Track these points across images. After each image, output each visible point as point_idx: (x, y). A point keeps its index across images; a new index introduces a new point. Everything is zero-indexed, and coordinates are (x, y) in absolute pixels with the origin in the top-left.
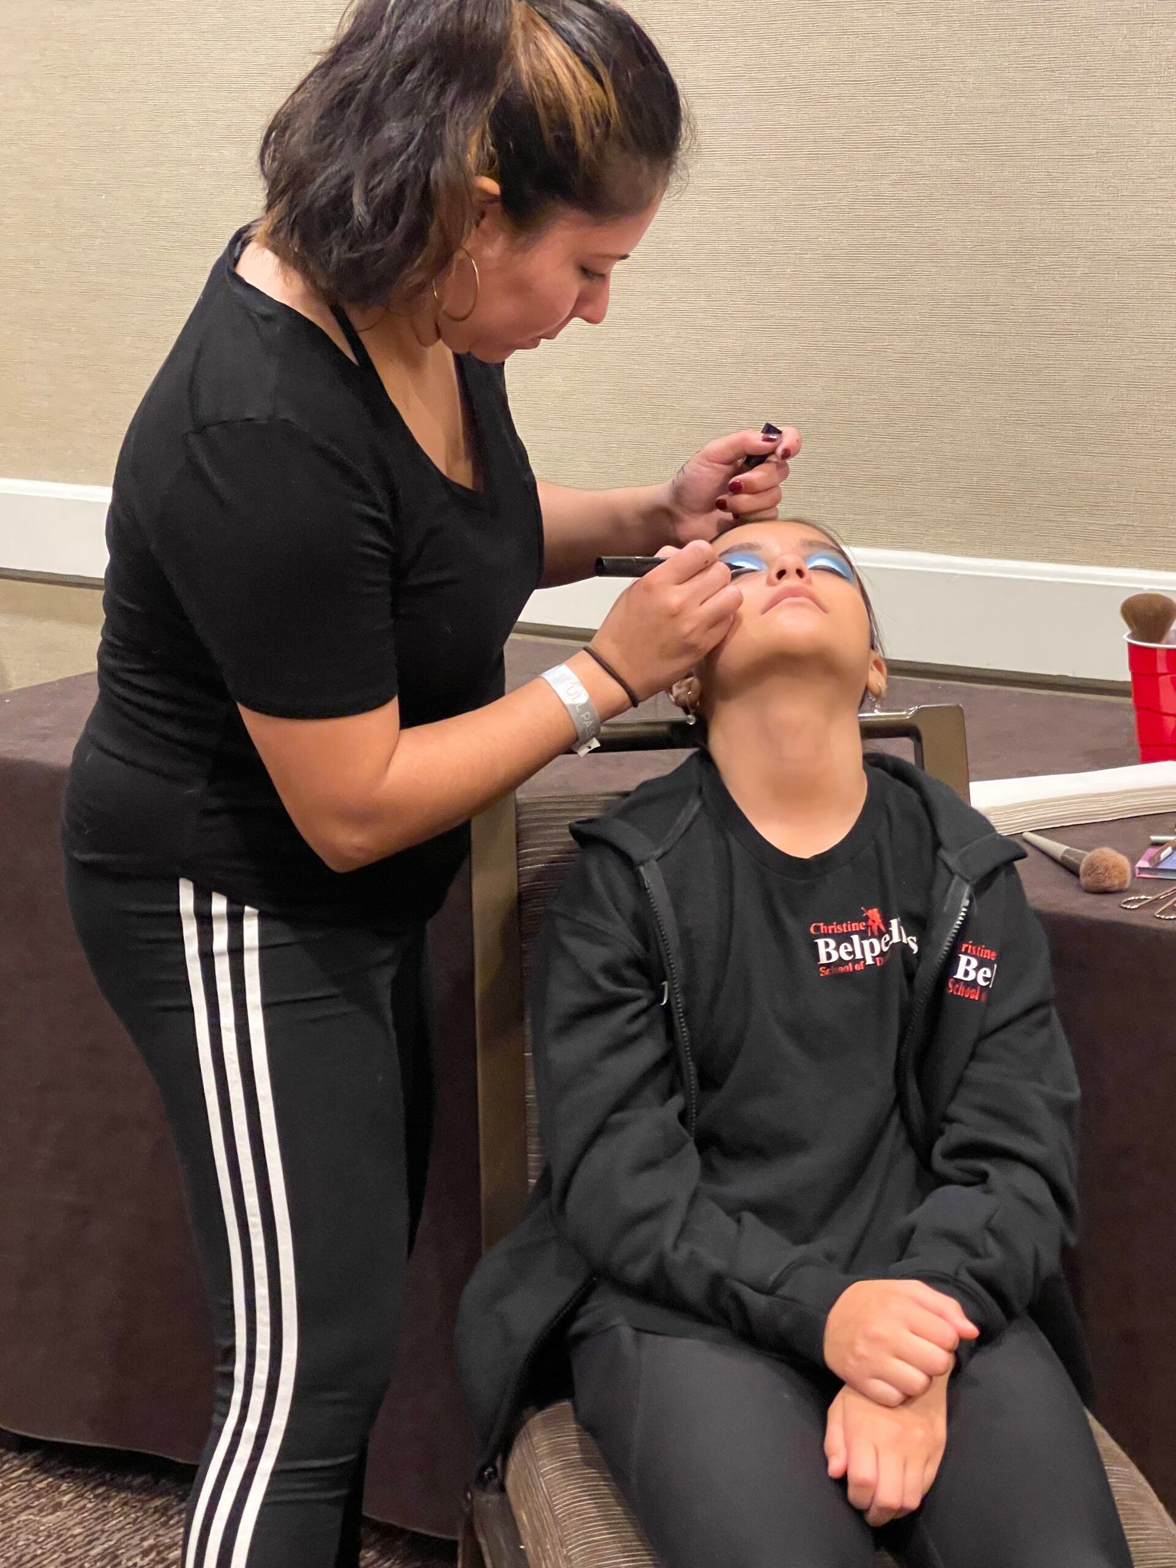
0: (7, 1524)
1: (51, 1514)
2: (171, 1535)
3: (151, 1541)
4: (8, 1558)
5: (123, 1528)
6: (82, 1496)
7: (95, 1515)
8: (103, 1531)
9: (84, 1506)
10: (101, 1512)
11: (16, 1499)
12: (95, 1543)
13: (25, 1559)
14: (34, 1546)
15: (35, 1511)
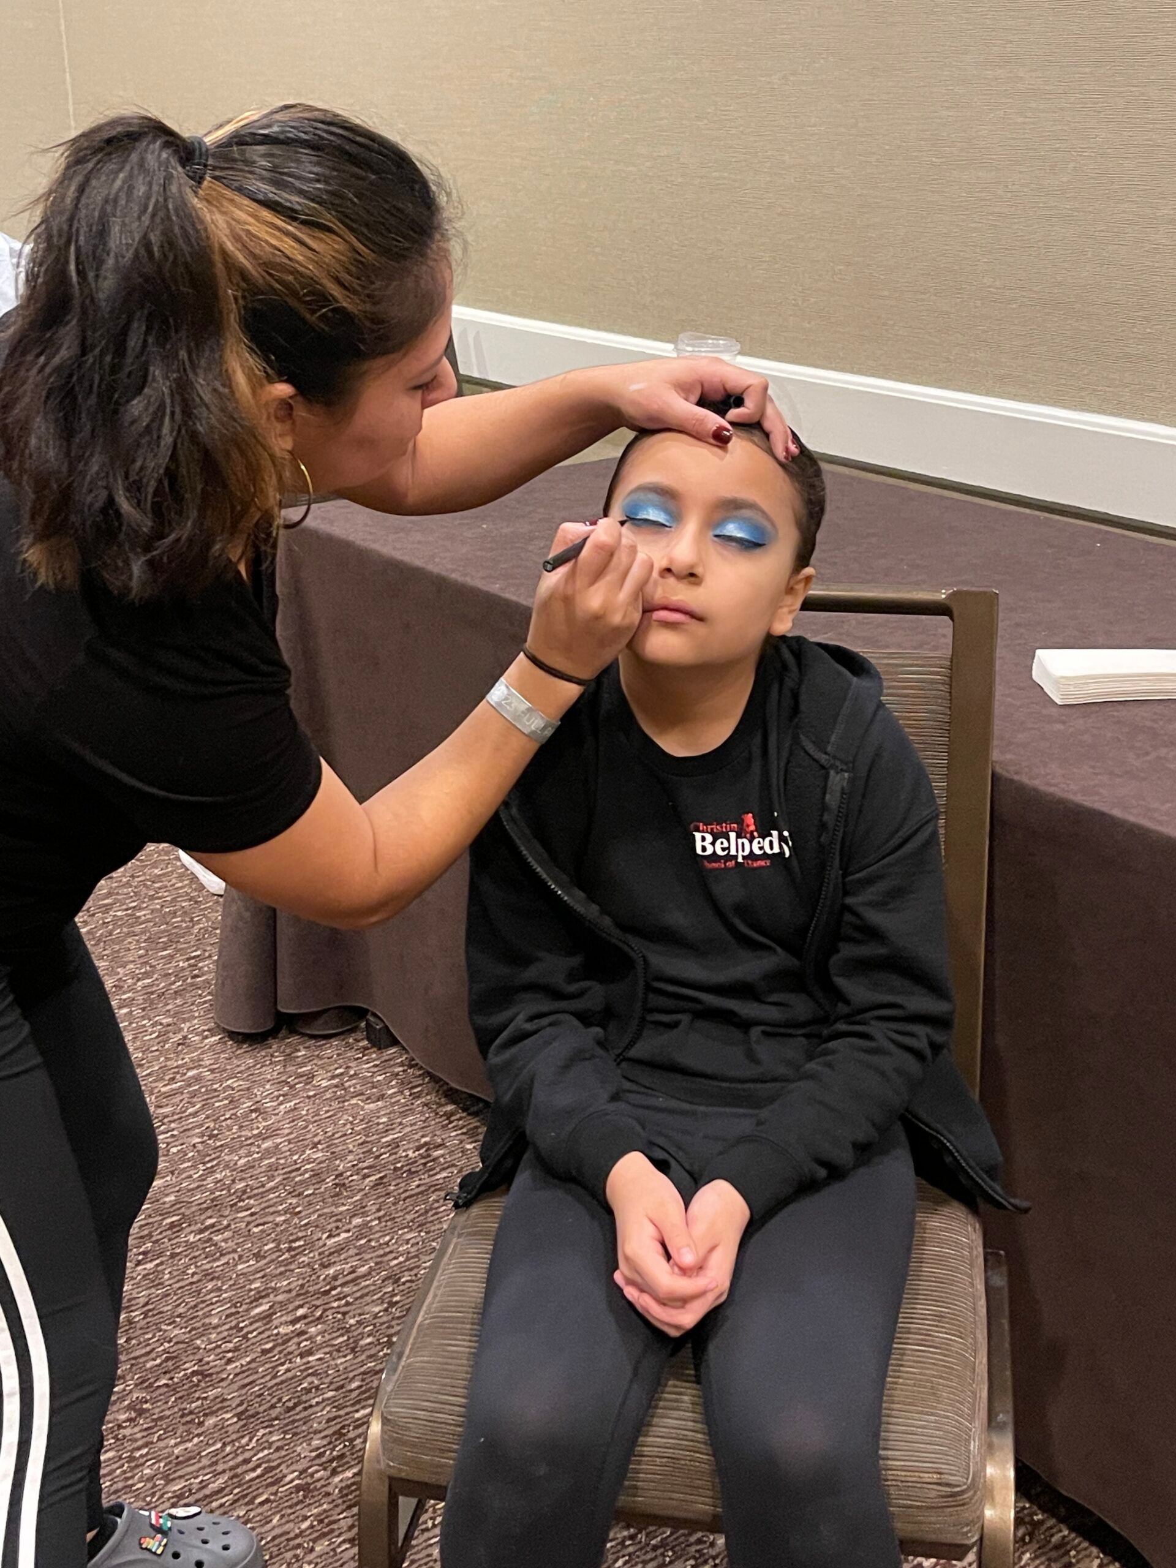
0: (341, 1105)
1: (373, 1102)
2: (443, 1137)
3: (427, 1139)
4: (326, 1133)
5: (414, 1124)
6: (402, 1092)
7: (401, 1110)
8: (400, 1124)
9: (399, 1100)
10: (407, 1108)
11: (358, 1086)
12: (390, 1132)
13: (337, 1136)
14: (349, 1126)
15: (364, 1097)
